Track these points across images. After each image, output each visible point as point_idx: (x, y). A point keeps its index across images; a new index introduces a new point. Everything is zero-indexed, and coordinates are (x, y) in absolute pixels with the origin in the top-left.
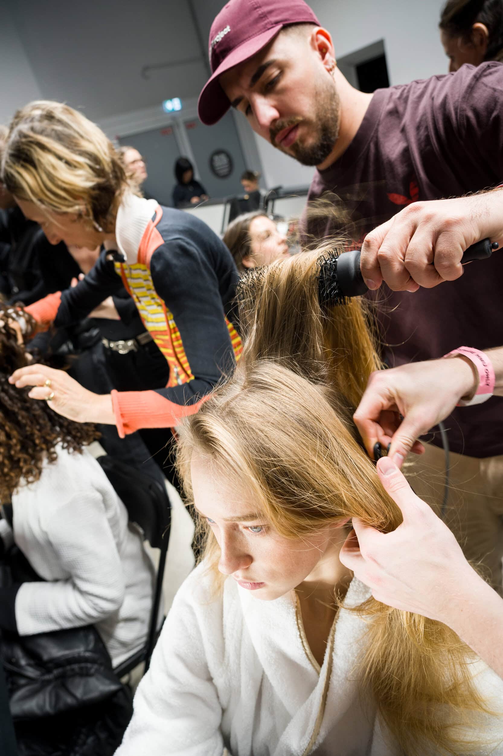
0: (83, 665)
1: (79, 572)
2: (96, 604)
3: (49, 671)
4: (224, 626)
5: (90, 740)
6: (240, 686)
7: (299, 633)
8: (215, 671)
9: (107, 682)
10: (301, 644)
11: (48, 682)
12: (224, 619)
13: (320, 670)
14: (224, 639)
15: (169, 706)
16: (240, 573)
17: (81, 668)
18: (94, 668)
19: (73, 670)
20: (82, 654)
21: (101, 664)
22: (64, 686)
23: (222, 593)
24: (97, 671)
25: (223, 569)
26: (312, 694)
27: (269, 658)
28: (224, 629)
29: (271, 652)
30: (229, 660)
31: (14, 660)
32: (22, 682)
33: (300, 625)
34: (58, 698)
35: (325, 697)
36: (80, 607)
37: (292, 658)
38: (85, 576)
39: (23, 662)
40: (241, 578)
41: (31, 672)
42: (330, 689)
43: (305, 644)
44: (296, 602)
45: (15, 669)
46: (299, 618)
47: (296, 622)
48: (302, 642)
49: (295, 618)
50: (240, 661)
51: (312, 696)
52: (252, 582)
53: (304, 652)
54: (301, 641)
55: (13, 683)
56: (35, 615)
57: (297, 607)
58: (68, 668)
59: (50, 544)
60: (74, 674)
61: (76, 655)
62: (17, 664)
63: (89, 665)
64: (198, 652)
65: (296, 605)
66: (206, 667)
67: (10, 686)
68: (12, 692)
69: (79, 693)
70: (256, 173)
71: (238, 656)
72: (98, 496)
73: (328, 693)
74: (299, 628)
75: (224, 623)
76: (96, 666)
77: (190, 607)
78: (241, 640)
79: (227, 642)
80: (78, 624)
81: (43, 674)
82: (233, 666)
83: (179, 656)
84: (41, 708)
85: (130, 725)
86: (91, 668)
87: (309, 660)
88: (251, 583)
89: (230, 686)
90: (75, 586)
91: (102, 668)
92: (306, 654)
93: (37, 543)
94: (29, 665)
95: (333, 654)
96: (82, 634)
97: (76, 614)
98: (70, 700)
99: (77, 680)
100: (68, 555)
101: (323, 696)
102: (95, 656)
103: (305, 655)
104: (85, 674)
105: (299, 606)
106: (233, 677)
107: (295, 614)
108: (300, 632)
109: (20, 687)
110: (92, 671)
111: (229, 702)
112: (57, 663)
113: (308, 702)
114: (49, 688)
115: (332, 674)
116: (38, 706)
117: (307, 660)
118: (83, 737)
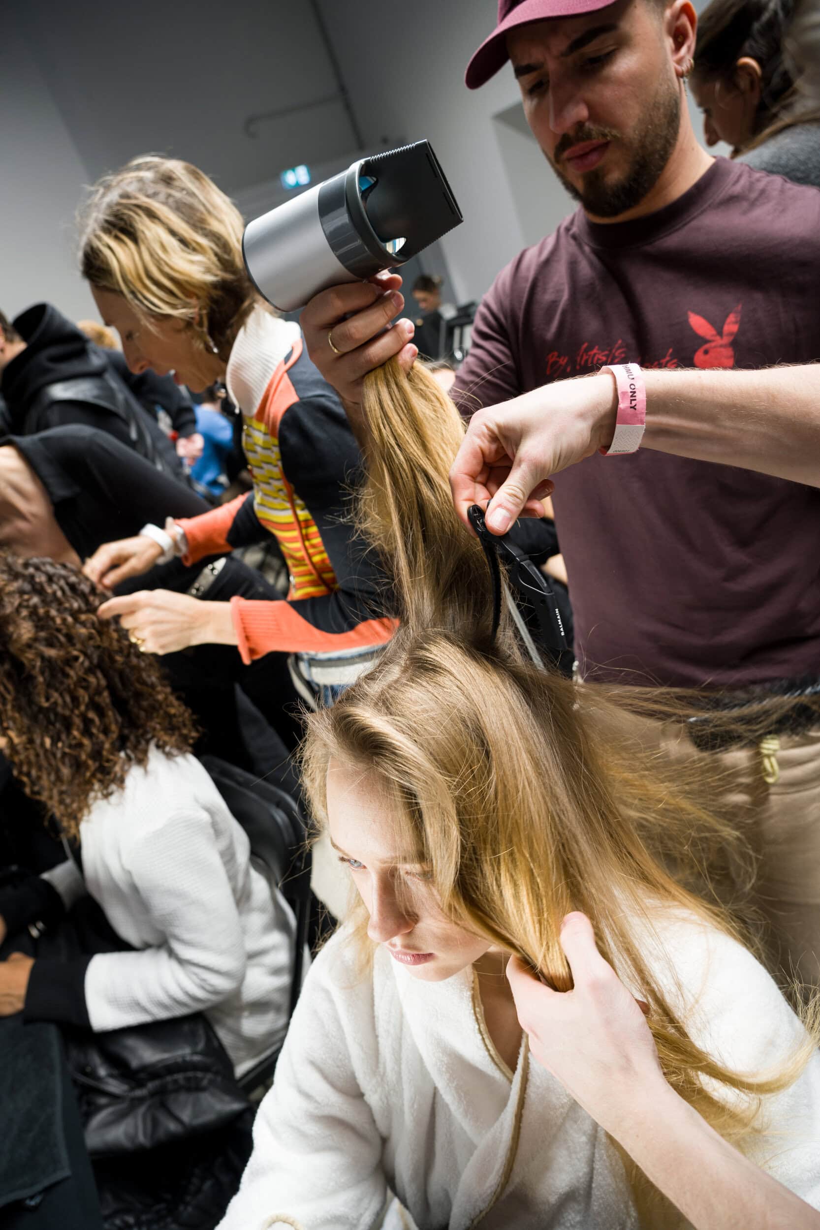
0: (190, 1074)
1: (177, 931)
2: (204, 980)
3: (141, 1084)
4: (376, 1019)
5: (207, 1185)
6: (403, 1105)
7: (477, 1027)
8: (366, 1084)
9: (227, 1098)
10: (481, 1042)
11: (141, 1100)
12: (376, 1008)
13: (513, 1078)
14: (377, 1037)
15: (303, 1135)
16: (398, 940)
17: (188, 1079)
18: (206, 1078)
19: (176, 1082)
20: (188, 1058)
21: (217, 1073)
22: (164, 1106)
23: (371, 970)
24: (212, 1082)
25: (374, 934)
26: (503, 1114)
27: (438, 1064)
28: (376, 1023)
29: (441, 1055)
30: (385, 1068)
31: (88, 1069)
32: (103, 1101)
33: (478, 1015)
34: (155, 1123)
35: (519, 1117)
36: (179, 986)
37: (472, 1062)
38: (186, 936)
39: (102, 1072)
40: (399, 948)
41: (115, 1086)
42: (526, 1106)
43: (488, 1041)
44: (473, 982)
45: (91, 1082)
46: (476, 1005)
47: (472, 1011)
48: (483, 1039)
49: (471, 1004)
50: (400, 1068)
51: (503, 1116)
52: (415, 952)
53: (487, 1053)
54: (481, 1037)
55: (90, 1103)
56: (115, 1002)
57: (473, 989)
58: (169, 1079)
59: (135, 889)
60: (179, 1089)
61: (180, 1060)
62: (93, 1075)
63: (199, 1074)
64: (340, 1056)
65: (473, 985)
66: (353, 1078)
67: (84, 1108)
68: (88, 1116)
69: (186, 1116)
70: (436, 278)
71: (398, 1061)
72: (205, 817)
73: (524, 1112)
74: (477, 1019)
75: (376, 1014)
76: (209, 1076)
77: (327, 992)
78: (400, 1039)
79: (381, 1040)
80: (179, 1012)
81: (132, 1089)
82: (391, 1076)
83: (313, 1063)
84: (133, 1138)
85: (249, 1164)
86: (202, 1079)
87: (496, 1064)
88: (413, 955)
89: (388, 1103)
90: (172, 953)
91: (219, 1079)
92: (490, 1056)
93: (116, 890)
94: (111, 1076)
95: (529, 1055)
96: (186, 1028)
97: (175, 996)
98: (173, 1126)
99: (183, 1097)
100: (161, 904)
101: (516, 1116)
102: (208, 1060)
103: (488, 1058)
104: (194, 1087)
105: (477, 986)
106: (392, 1092)
107: (470, 999)
108: (479, 1024)
109: (99, 1108)
110: (205, 1082)
111: (390, 1127)
112: (152, 1072)
113: (497, 1124)
114: (142, 1110)
115: (528, 1083)
116: (126, 1134)
117: (493, 1064)
118: (195, 1181)
